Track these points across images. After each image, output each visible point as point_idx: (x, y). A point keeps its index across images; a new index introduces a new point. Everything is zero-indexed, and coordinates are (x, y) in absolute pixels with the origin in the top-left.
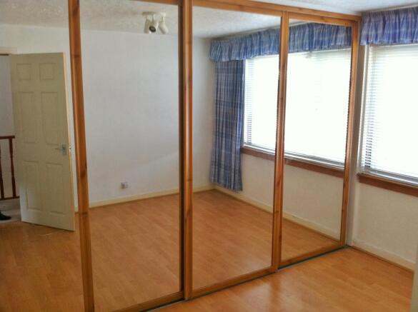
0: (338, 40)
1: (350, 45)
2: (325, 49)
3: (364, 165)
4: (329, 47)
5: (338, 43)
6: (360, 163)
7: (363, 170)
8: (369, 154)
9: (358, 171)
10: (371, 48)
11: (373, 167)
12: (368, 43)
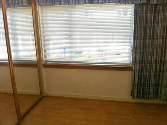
0: (23, 3)
1: (30, 5)
2: (17, 7)
3: (44, 60)
4: (19, 6)
5: (24, 4)
6: (43, 59)
7: (44, 62)
8: (45, 55)
9: (43, 63)
10: (39, 7)
11: (48, 60)
12: (39, 4)
